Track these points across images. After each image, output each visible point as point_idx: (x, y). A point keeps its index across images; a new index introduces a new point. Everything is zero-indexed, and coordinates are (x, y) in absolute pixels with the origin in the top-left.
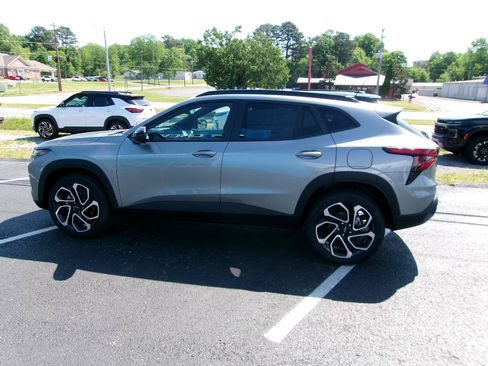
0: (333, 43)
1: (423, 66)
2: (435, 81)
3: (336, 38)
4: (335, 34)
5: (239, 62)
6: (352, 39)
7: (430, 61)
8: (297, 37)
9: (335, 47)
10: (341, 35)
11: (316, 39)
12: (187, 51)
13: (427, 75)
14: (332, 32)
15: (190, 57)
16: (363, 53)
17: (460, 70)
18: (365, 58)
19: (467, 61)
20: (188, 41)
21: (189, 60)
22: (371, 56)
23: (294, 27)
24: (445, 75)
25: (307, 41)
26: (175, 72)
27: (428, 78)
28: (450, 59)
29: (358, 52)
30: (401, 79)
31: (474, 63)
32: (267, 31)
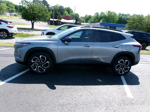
0: (59, 9)
1: (83, 18)
2: (86, 23)
3: (60, 7)
4: (59, 6)
5: (34, 12)
6: (64, 8)
7: (85, 17)
8: (48, 5)
9: (59, 10)
10: (61, 7)
11: (54, 7)
12: (7, 5)
13: (84, 21)
14: (58, 5)
15: (9, 7)
16: (67, 13)
17: (93, 20)
18: (68, 14)
19: (94, 18)
20: (8, 1)
21: (8, 9)
22: (69, 14)
23: (46, 2)
24: (89, 21)
25: (51, 7)
26: (3, 12)
27: (85, 22)
28: (90, 17)
29: (66, 12)
30: (80, 21)
31: (96, 19)
32: (38, 2)
